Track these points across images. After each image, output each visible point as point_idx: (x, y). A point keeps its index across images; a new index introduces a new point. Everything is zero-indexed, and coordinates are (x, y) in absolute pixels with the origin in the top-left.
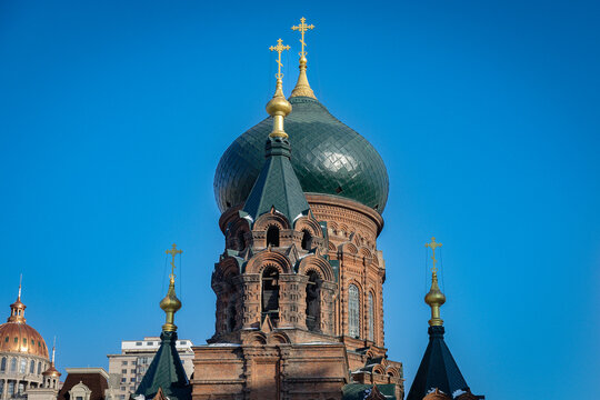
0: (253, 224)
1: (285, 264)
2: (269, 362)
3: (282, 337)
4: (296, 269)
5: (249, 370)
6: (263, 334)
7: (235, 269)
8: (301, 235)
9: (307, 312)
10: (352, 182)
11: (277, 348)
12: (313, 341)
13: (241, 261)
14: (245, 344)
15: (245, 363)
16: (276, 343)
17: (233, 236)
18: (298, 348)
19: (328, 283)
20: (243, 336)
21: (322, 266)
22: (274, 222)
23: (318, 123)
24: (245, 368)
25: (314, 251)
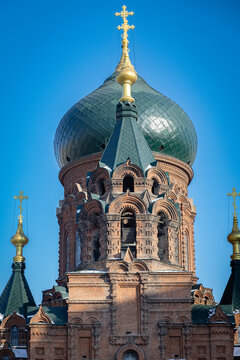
0: (112, 173)
1: (141, 206)
2: (130, 286)
3: (142, 265)
4: (150, 210)
5: (114, 292)
6: (126, 264)
7: (99, 210)
8: (151, 183)
9: (159, 245)
10: (172, 142)
11: (138, 274)
12: (166, 269)
13: (104, 204)
14: (111, 271)
15: (111, 287)
16: (136, 271)
17: (93, 182)
18: (155, 275)
19: (174, 223)
20: (108, 265)
21: (170, 209)
22: (129, 172)
23: (143, 93)
24: (111, 291)
25: (163, 195)
